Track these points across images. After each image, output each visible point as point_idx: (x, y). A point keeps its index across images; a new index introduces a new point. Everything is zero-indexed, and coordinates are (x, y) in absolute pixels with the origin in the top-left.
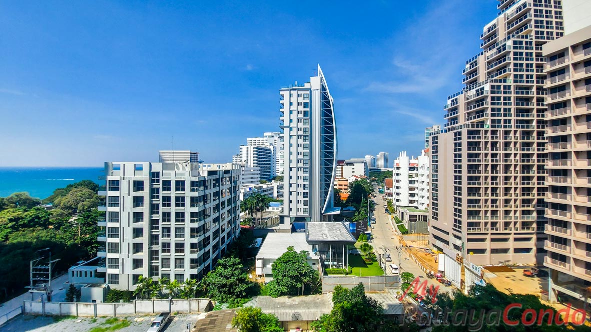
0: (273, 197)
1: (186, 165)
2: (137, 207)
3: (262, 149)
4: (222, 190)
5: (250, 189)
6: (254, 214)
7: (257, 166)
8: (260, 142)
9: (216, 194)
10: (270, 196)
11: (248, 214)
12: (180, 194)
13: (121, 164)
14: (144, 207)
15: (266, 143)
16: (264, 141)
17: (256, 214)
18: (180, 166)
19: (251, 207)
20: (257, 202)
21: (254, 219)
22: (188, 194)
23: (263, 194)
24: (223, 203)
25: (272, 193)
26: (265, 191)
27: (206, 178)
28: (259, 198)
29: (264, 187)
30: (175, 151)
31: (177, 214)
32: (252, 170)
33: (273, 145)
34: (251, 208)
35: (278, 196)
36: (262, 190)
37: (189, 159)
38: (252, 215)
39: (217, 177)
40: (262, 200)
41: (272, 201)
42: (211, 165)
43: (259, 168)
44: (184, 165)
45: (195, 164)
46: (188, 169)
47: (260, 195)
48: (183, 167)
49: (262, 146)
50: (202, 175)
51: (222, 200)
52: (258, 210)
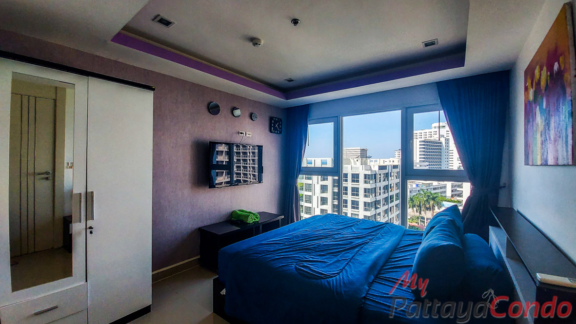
0: (445, 196)
1: (357, 160)
2: (323, 193)
3: (429, 142)
4: (391, 184)
5: (417, 185)
6: (422, 212)
7: (423, 161)
8: (427, 134)
9: (386, 188)
10: (443, 195)
11: (415, 211)
12: (355, 185)
13: (313, 159)
14: (328, 194)
15: (435, 136)
16: (432, 133)
17: (425, 213)
18: (352, 161)
19: (420, 204)
20: (427, 200)
21: (423, 218)
22: (362, 186)
23: (433, 192)
24: (392, 197)
25: (445, 192)
26: (434, 189)
27: (377, 172)
28: (429, 196)
29: (433, 185)
30: (348, 148)
31: (353, 202)
32: (418, 166)
33: (445, 136)
34: (419, 206)
35: (452, 196)
36: (432, 187)
37: (360, 155)
38: (420, 213)
39: (386, 171)
40: (433, 199)
41: (446, 201)
42: (378, 160)
43: (428, 163)
44: (356, 160)
45: (364, 159)
46: (359, 163)
47: (430, 192)
48: (354, 161)
49: (430, 138)
50: (373, 169)
51: (390, 194)
52: (428, 209)
